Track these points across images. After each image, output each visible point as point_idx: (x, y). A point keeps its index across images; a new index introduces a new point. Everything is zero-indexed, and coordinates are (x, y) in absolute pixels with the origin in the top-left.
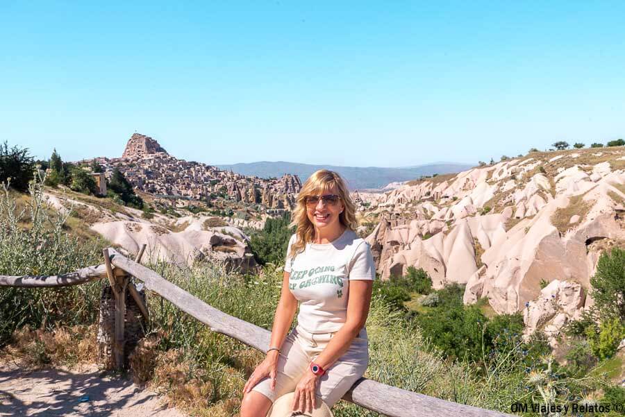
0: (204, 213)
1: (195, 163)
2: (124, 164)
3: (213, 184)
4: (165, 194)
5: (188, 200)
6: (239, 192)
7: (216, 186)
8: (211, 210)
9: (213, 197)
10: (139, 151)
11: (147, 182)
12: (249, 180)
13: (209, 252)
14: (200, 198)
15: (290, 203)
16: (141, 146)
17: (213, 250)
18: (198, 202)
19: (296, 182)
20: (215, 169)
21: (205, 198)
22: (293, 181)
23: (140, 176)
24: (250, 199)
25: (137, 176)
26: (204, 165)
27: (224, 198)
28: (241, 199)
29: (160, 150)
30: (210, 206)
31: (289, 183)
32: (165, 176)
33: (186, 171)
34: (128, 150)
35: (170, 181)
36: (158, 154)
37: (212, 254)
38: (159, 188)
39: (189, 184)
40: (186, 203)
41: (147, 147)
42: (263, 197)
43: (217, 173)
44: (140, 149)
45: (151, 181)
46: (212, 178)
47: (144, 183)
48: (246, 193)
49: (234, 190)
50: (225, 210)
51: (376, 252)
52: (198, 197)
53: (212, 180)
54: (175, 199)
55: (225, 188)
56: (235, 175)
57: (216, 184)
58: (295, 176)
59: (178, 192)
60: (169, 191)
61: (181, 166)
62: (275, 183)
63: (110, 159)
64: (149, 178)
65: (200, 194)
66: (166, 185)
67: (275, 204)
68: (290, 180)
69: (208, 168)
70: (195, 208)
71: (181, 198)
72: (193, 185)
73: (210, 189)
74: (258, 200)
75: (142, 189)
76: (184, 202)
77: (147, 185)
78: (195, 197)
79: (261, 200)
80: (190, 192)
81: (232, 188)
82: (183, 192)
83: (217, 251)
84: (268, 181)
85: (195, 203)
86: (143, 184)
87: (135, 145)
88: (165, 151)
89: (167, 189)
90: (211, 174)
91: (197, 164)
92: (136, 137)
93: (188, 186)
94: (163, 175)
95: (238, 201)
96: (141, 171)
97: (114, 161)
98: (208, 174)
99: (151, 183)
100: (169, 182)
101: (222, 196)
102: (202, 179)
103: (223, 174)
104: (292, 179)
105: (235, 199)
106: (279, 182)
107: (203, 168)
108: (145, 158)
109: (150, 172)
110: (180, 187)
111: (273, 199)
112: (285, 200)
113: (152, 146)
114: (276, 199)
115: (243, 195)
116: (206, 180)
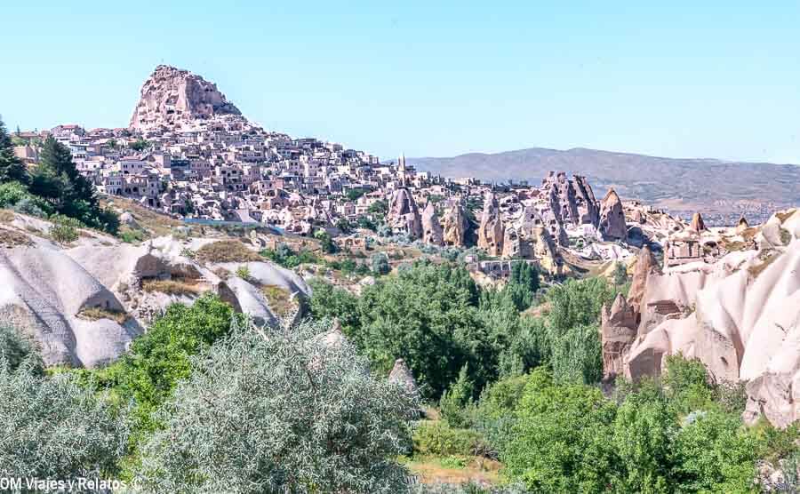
0: (312, 266)
1: (315, 145)
2: (122, 141)
3: (355, 196)
4: (217, 216)
5: (277, 233)
6: (418, 217)
7: (360, 200)
8: (330, 258)
9: (345, 228)
10: (170, 112)
11: (170, 186)
12: (455, 188)
13: (131, 291)
14: (312, 230)
15: (552, 246)
16: (176, 98)
17: (141, 286)
18: (300, 241)
19: (579, 194)
20: (365, 160)
21: (322, 231)
22: (571, 192)
23: (155, 171)
24: (447, 236)
25: (146, 171)
26: (337, 148)
27: (375, 230)
28: (421, 236)
29: (224, 108)
30: (332, 249)
31: (562, 196)
32: (223, 172)
33: (287, 162)
34: (141, 109)
35: (235, 184)
36: (220, 119)
37: (137, 296)
38: (201, 201)
39: (282, 195)
40: (270, 241)
41: (192, 103)
42: (480, 232)
43: (370, 168)
44: (172, 108)
45: (182, 184)
46: (352, 181)
47: (164, 188)
48: (434, 220)
49: (405, 210)
50: (369, 261)
51: (623, 329)
52: (306, 227)
53: (352, 186)
54: (242, 231)
55: (382, 207)
56: (419, 175)
57: (361, 195)
58: (578, 179)
59: (252, 214)
60: (228, 212)
61: (275, 150)
62: (523, 197)
63: (88, 130)
64: (180, 176)
65: (310, 220)
66: (222, 195)
67: (509, 249)
68: (563, 188)
69: (346, 157)
70: (290, 253)
71: (258, 229)
72: (294, 197)
73: (340, 209)
74: (469, 238)
75: (159, 205)
76: (263, 237)
77: (172, 193)
78: (298, 229)
79: (477, 236)
80: (285, 215)
81: (400, 205)
82: (268, 214)
83: (149, 291)
84: (506, 190)
85: (294, 244)
86: (161, 192)
87: (161, 96)
88: (237, 112)
89: (224, 207)
90: (353, 170)
91: (319, 145)
92: (164, 75)
93: (280, 200)
94: (217, 169)
95: (412, 239)
96: (159, 159)
97: (99, 134)
98: (344, 170)
99: (181, 190)
100: (231, 189)
101: (371, 226)
102: (328, 183)
103: (385, 171)
104: (571, 187)
105: (406, 234)
106: (534, 195)
107: (334, 155)
108: (186, 129)
109: (183, 164)
110: (260, 202)
111: (507, 236)
112: (540, 239)
113: (203, 97)
114: (513, 236)
115: (426, 224)
116: (336, 185)
